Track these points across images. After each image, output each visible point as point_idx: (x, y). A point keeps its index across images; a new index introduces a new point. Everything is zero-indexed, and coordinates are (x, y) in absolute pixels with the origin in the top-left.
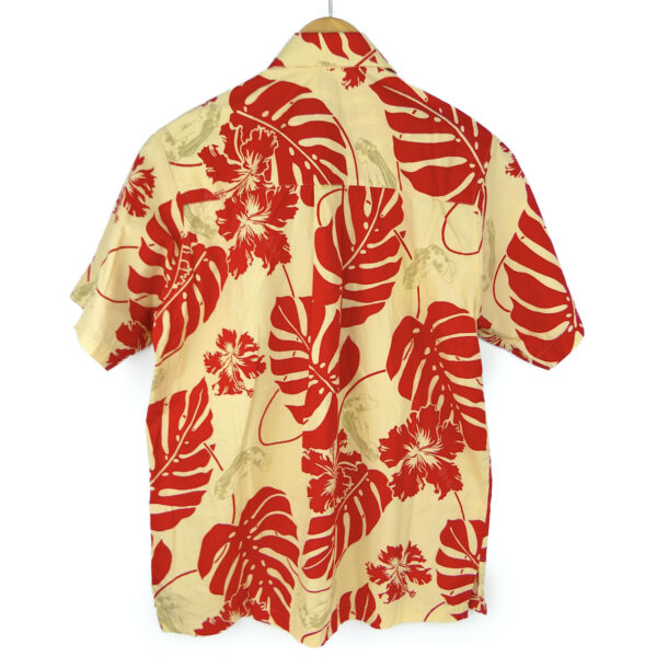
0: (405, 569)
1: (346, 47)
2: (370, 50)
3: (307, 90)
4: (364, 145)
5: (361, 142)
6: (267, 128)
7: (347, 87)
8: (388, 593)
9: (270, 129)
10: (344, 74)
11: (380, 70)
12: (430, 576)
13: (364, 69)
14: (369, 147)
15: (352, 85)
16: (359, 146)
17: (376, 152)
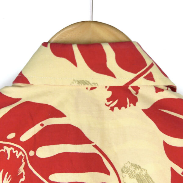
1: (111, 62)
2: (145, 65)
3: (61, 115)
4: (132, 168)
5: (128, 165)
6: (16, 148)
7: (112, 109)
9: (19, 150)
10: (109, 94)
11: (158, 90)
13: (136, 89)
14: (138, 171)
15: (119, 106)
16: (125, 170)
17: (147, 175)
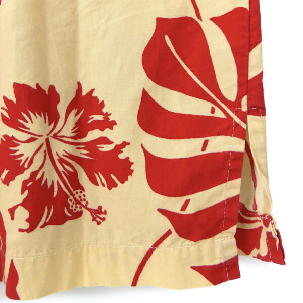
0: (70, 149)
8: (24, 204)
12: (127, 163)
